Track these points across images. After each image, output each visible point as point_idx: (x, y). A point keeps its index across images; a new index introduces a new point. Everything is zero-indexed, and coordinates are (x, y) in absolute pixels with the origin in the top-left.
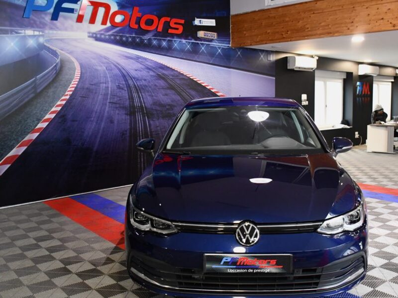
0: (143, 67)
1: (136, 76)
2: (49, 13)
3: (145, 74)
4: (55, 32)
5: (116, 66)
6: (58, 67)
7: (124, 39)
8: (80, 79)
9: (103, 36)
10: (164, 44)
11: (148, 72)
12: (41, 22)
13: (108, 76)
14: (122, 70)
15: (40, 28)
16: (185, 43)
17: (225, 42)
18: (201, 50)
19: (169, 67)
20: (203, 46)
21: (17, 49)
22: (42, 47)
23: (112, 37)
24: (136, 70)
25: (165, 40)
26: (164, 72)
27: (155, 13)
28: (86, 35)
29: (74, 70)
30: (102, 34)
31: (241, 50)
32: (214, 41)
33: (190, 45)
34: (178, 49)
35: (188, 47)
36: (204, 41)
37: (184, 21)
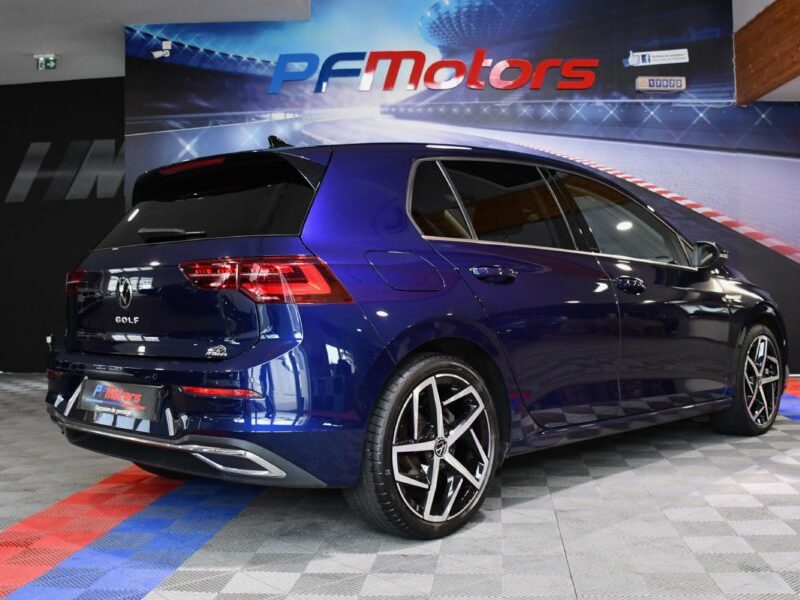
2: (311, 82)
4: (320, 111)
7: (455, 110)
9: (410, 110)
10: (549, 111)
12: (297, 99)
15: (297, 107)
16: (605, 107)
17: (720, 95)
18: (649, 117)
20: (652, 110)
21: (258, 144)
23: (430, 110)
25: (549, 104)
28: (378, 110)
30: (409, 106)
31: (771, 108)
32: (682, 95)
33: (615, 108)
34: (585, 119)
35: (611, 112)
36: (655, 98)
37: (597, 61)
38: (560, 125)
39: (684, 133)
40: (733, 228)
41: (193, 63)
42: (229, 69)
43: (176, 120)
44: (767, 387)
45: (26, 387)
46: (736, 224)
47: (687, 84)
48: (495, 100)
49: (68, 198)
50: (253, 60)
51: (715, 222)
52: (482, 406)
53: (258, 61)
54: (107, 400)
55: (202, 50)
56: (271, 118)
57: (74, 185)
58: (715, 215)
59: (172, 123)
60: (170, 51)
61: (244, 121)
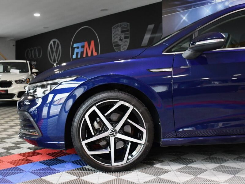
56: (216, 2)
59: (178, 9)
61: (205, 5)
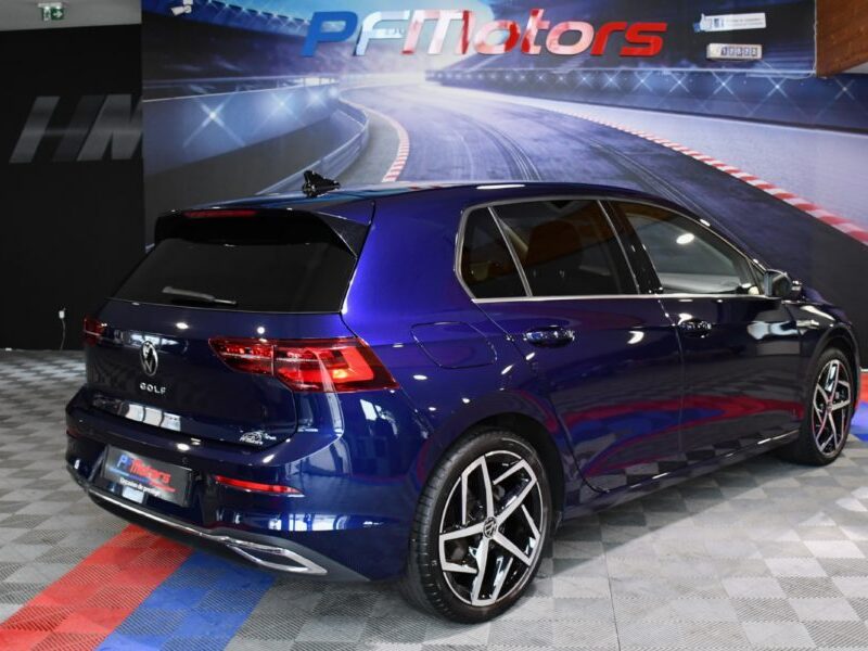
0: (553, 132)
1: (536, 153)
3: (558, 147)
4: (359, 76)
5: (487, 133)
6: (364, 140)
7: (507, 77)
8: (407, 161)
9: (458, 76)
10: (611, 80)
11: (567, 143)
12: (333, 62)
13: (469, 153)
14: (502, 140)
15: (332, 71)
16: (672, 76)
18: (720, 88)
19: (622, 132)
20: (724, 80)
21: (291, 112)
22: (335, 105)
23: (480, 77)
24: (536, 140)
25: (612, 73)
26: (608, 141)
27: (587, 16)
28: (423, 76)
29: (397, 143)
30: (458, 72)
31: (853, 81)
32: (758, 64)
33: (684, 78)
34: (651, 90)
35: (680, 82)
36: (727, 67)
37: (665, 25)
38: (623, 96)
39: (758, 106)
40: (807, 212)
41: (217, 20)
42: (258, 27)
43: (200, 84)
44: (836, 414)
45: (38, 373)
46: (811, 208)
47: (763, 53)
48: (551, 66)
49: (79, 159)
50: (283, 18)
51: (789, 205)
52: (534, 479)
53: (291, 19)
54: (132, 474)
55: (227, 6)
56: (304, 83)
57: (86, 144)
58: (789, 197)
59: (195, 88)
60: (193, 6)
61: (275, 87)
